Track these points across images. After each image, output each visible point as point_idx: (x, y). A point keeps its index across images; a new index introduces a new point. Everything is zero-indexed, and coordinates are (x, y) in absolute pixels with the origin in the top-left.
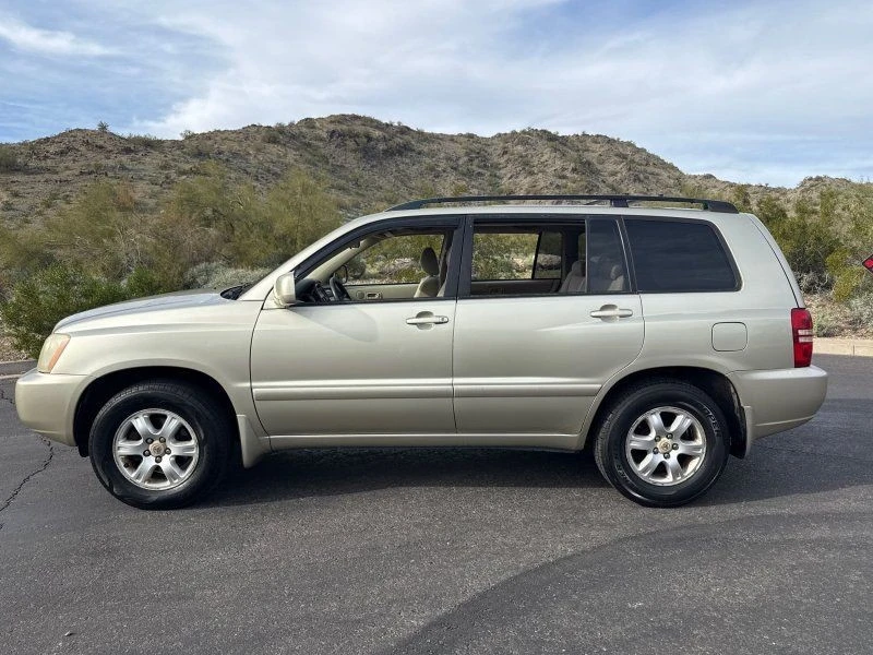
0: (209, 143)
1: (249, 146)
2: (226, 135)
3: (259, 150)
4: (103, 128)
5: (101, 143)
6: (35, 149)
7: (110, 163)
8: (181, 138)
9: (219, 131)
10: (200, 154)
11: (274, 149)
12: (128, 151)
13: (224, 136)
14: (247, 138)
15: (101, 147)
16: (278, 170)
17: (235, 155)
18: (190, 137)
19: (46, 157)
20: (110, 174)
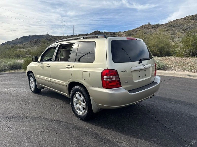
0: (175, 23)
1: (186, 22)
2: (179, 20)
3: (188, 22)
4: (149, 23)
5: (148, 27)
6: (135, 30)
7: (148, 31)
8: (168, 23)
9: (178, 19)
10: (171, 26)
11: (193, 21)
12: (153, 28)
13: (178, 20)
14: (185, 20)
15: (147, 28)
16: (193, 27)
17: (181, 25)
18: (170, 22)
19: (137, 32)
20: (148, 34)
